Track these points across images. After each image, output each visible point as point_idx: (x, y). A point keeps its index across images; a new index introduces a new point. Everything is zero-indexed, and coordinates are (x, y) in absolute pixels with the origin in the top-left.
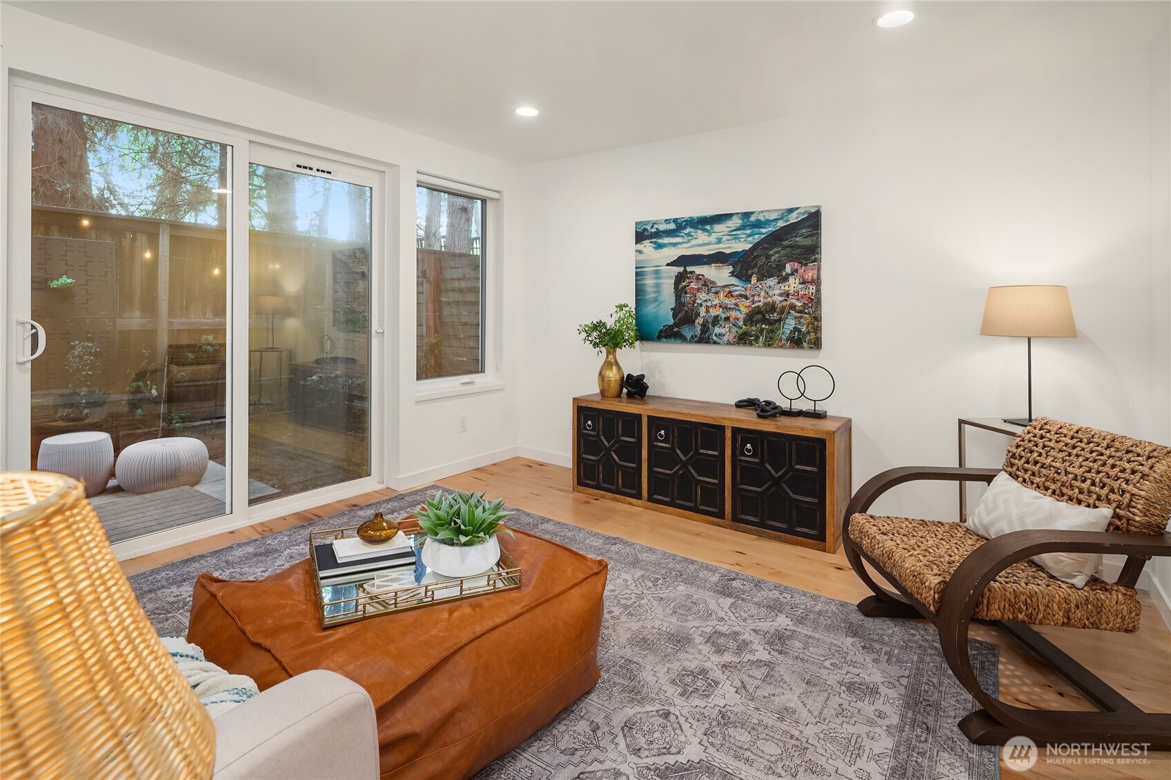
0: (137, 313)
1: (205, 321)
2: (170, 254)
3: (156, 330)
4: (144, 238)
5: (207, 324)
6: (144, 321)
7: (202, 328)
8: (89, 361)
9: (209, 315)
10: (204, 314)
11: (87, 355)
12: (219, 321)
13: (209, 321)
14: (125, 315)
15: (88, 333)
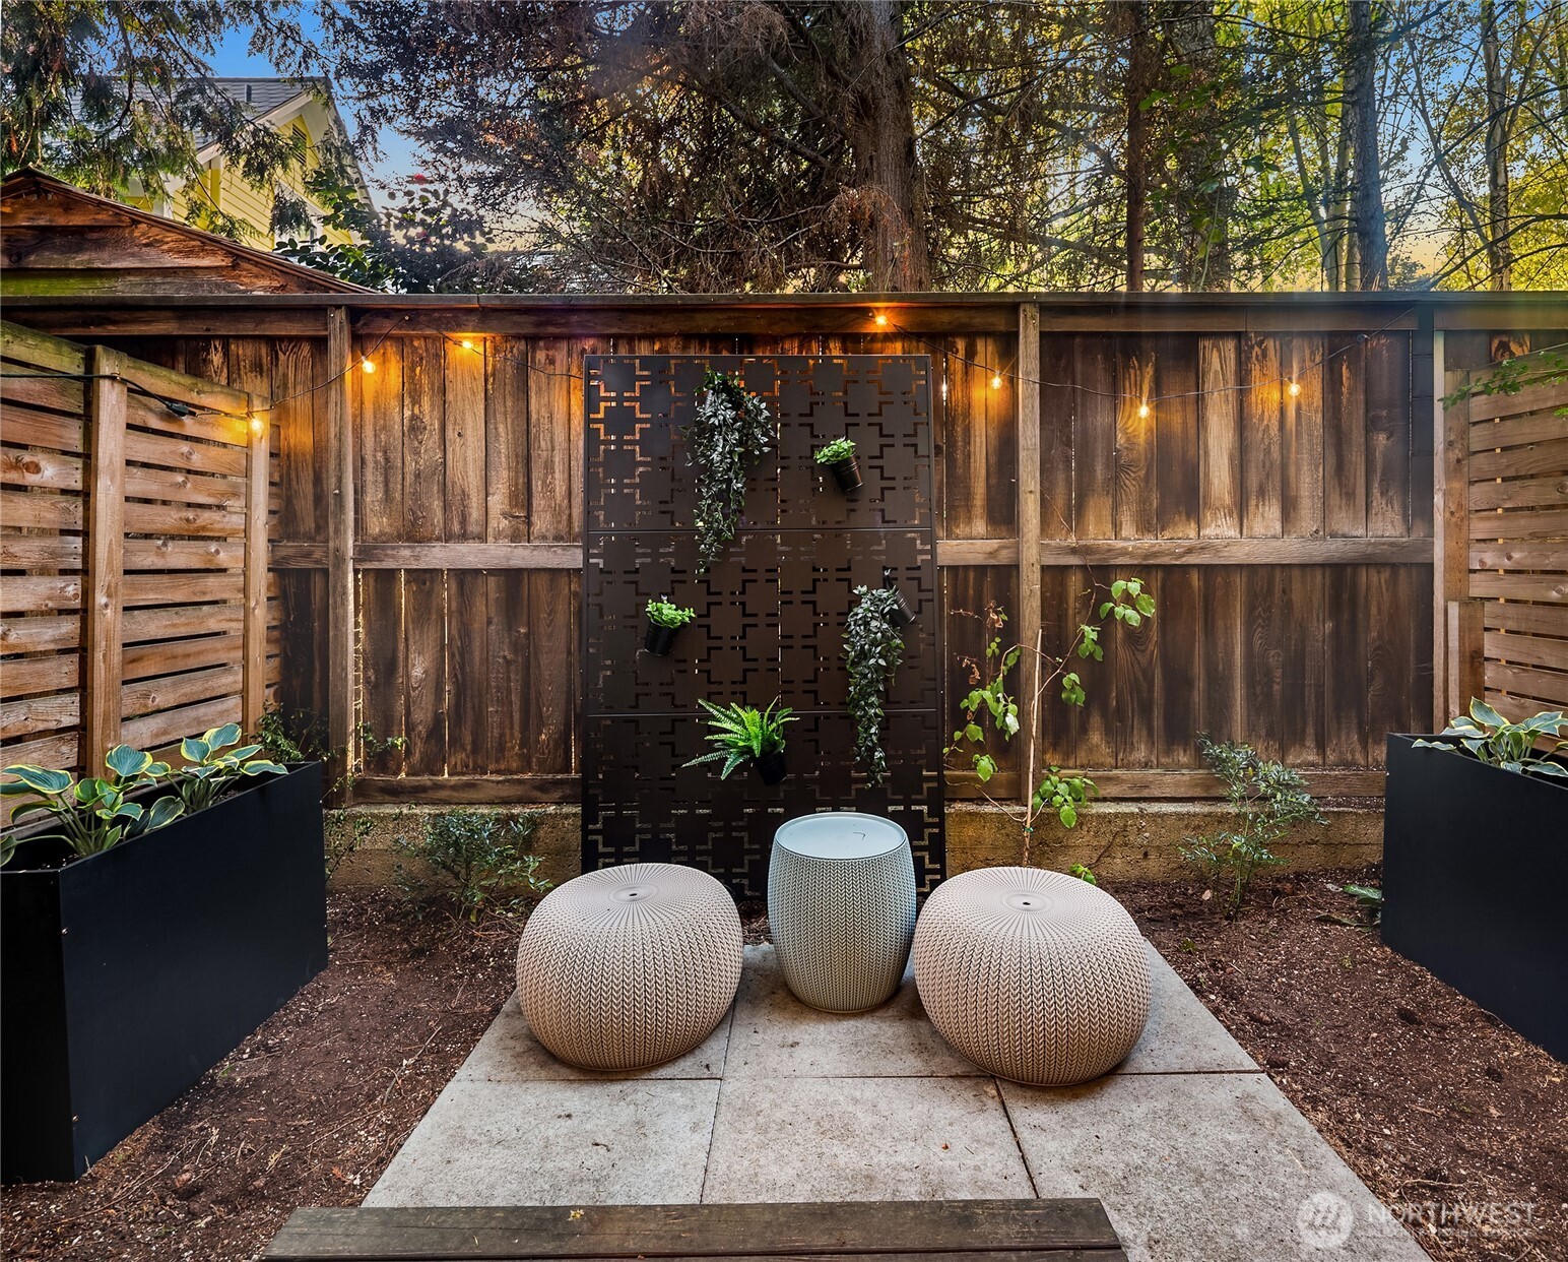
0: (980, 526)
1: (1119, 544)
2: (1041, 379)
3: (1017, 567)
4: (990, 348)
5: (1124, 552)
6: (995, 543)
7: (1112, 562)
8: (879, 634)
9: (1128, 530)
10: (1117, 527)
11: (876, 619)
12: (1154, 546)
13: (1130, 545)
14: (958, 531)
15: (885, 569)
